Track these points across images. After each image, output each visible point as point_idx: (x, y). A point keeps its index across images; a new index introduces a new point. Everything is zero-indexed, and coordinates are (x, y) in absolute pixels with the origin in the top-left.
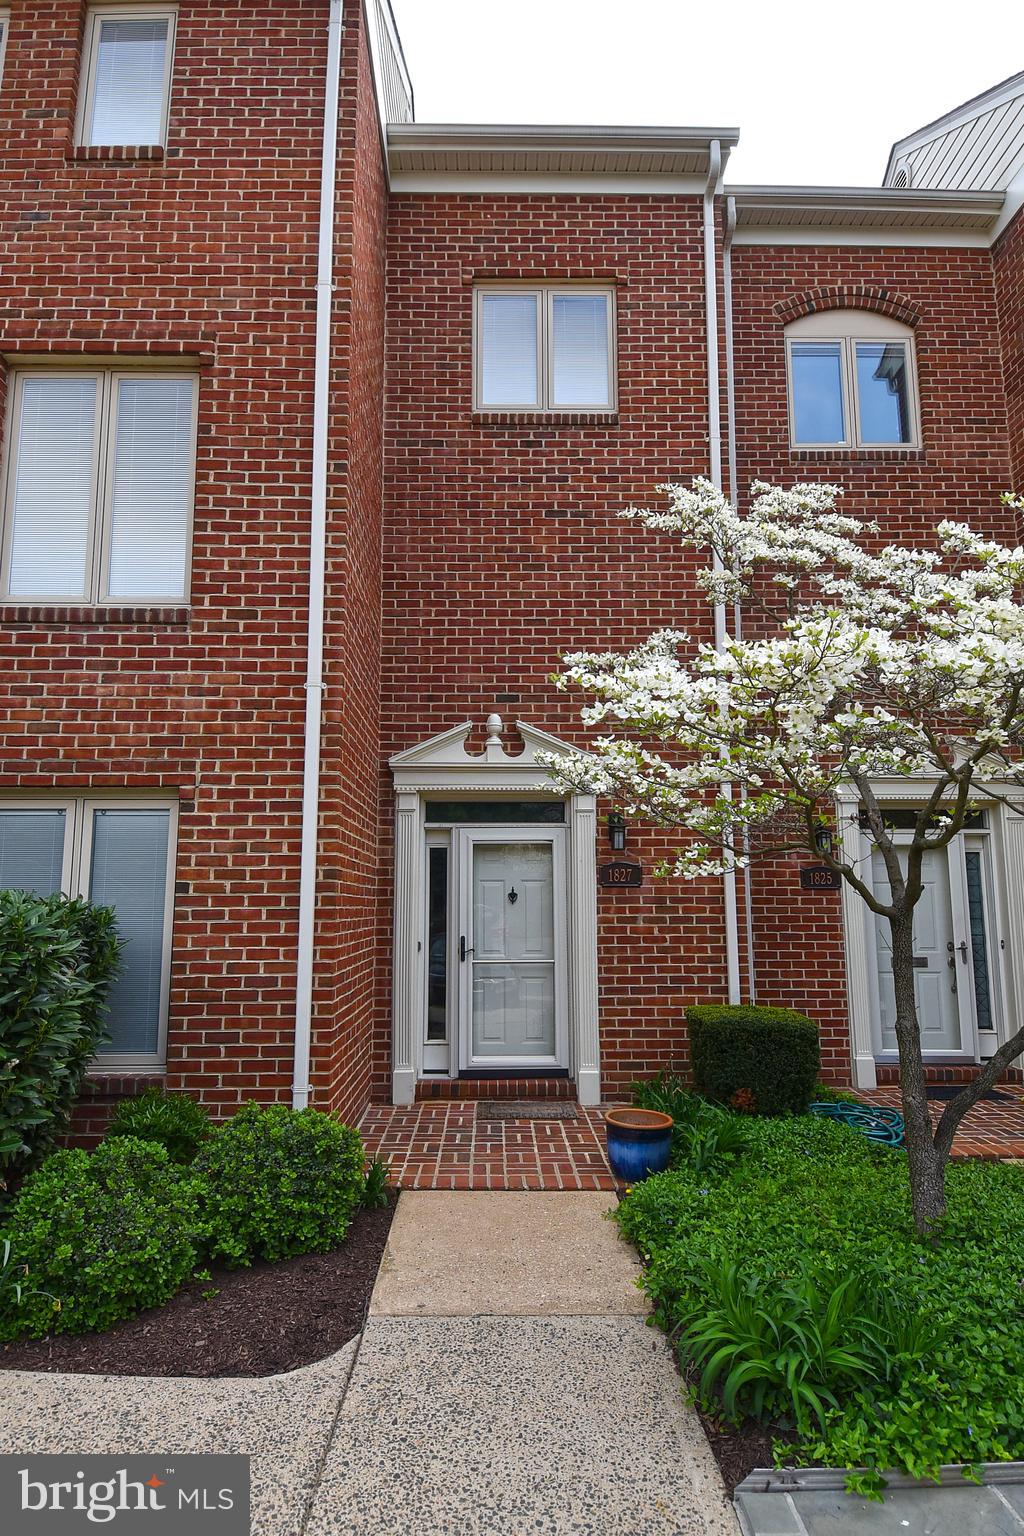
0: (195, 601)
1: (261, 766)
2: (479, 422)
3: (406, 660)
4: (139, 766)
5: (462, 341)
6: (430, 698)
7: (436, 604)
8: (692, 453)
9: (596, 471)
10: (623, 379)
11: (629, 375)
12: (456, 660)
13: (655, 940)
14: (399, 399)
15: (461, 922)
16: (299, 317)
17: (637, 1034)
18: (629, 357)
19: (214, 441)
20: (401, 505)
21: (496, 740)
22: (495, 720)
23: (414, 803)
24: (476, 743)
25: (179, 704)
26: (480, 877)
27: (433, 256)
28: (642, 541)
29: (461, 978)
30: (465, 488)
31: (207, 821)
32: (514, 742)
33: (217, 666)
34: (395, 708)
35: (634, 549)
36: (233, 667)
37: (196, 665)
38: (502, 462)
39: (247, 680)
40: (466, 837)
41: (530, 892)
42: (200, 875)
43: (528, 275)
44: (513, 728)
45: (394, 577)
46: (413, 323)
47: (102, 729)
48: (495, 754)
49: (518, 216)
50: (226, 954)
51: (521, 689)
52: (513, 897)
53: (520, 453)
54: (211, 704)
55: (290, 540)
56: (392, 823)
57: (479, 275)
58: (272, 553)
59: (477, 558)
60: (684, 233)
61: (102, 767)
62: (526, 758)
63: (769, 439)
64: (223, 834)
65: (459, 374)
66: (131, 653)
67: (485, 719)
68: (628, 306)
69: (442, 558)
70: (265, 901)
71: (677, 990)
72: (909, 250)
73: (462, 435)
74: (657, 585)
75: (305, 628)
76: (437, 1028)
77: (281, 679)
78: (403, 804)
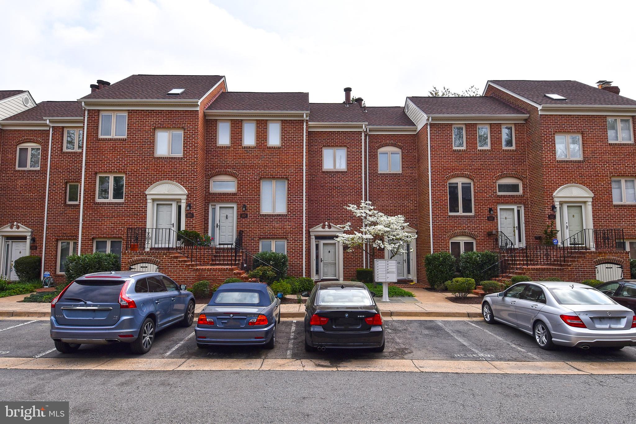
0: (288, 213)
1: (297, 235)
2: (323, 172)
3: (312, 213)
4: (282, 235)
5: (321, 158)
6: (316, 219)
7: (317, 204)
8: (359, 178)
9: (343, 181)
10: (348, 164)
11: (349, 164)
12: (320, 213)
13: (352, 259)
14: (310, 168)
15: (321, 256)
16: (301, 172)
17: (349, 273)
18: (349, 161)
19: (290, 190)
20: (311, 187)
21: (327, 226)
22: (327, 223)
23: (314, 237)
24: (323, 227)
25: (286, 227)
26: (324, 248)
27: (316, 143)
28: (351, 193)
29: (321, 265)
30: (322, 184)
31: (291, 243)
32: (330, 227)
33: (291, 222)
34: (310, 221)
35: (349, 194)
36: (293, 222)
37: (288, 222)
38: (327, 179)
39: (295, 224)
40: (322, 242)
41: (332, 251)
42: (290, 250)
43: (332, 146)
44: (330, 224)
45: (310, 199)
46: (312, 155)
47: (276, 230)
48: (327, 229)
49: (330, 135)
50: (294, 260)
51: (331, 218)
52: (329, 252)
53: (330, 178)
54: (290, 227)
55: (300, 204)
56: (310, 240)
57: (324, 146)
58: (298, 206)
59: (323, 196)
60: (359, 138)
61: (277, 236)
62: (332, 229)
63: (374, 171)
64: (293, 244)
65: (320, 164)
66: (280, 220)
67: (325, 223)
68: (349, 152)
69: (318, 196)
70: (299, 253)
71: (356, 267)
72: (401, 135)
73: (321, 174)
74: (353, 200)
75: (303, 217)
76: (317, 272)
77: (300, 224)
78: (312, 237)
